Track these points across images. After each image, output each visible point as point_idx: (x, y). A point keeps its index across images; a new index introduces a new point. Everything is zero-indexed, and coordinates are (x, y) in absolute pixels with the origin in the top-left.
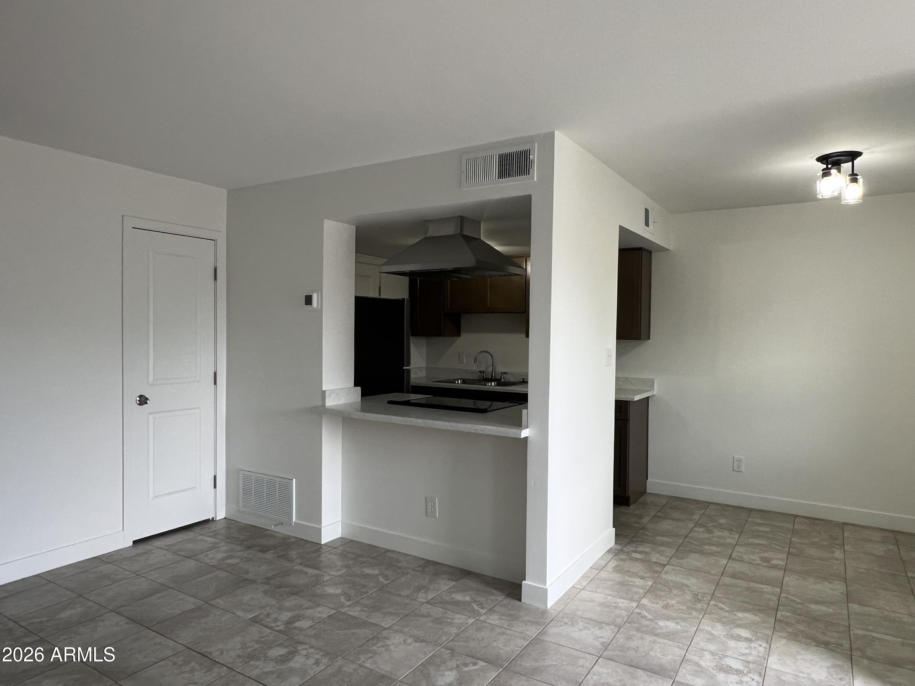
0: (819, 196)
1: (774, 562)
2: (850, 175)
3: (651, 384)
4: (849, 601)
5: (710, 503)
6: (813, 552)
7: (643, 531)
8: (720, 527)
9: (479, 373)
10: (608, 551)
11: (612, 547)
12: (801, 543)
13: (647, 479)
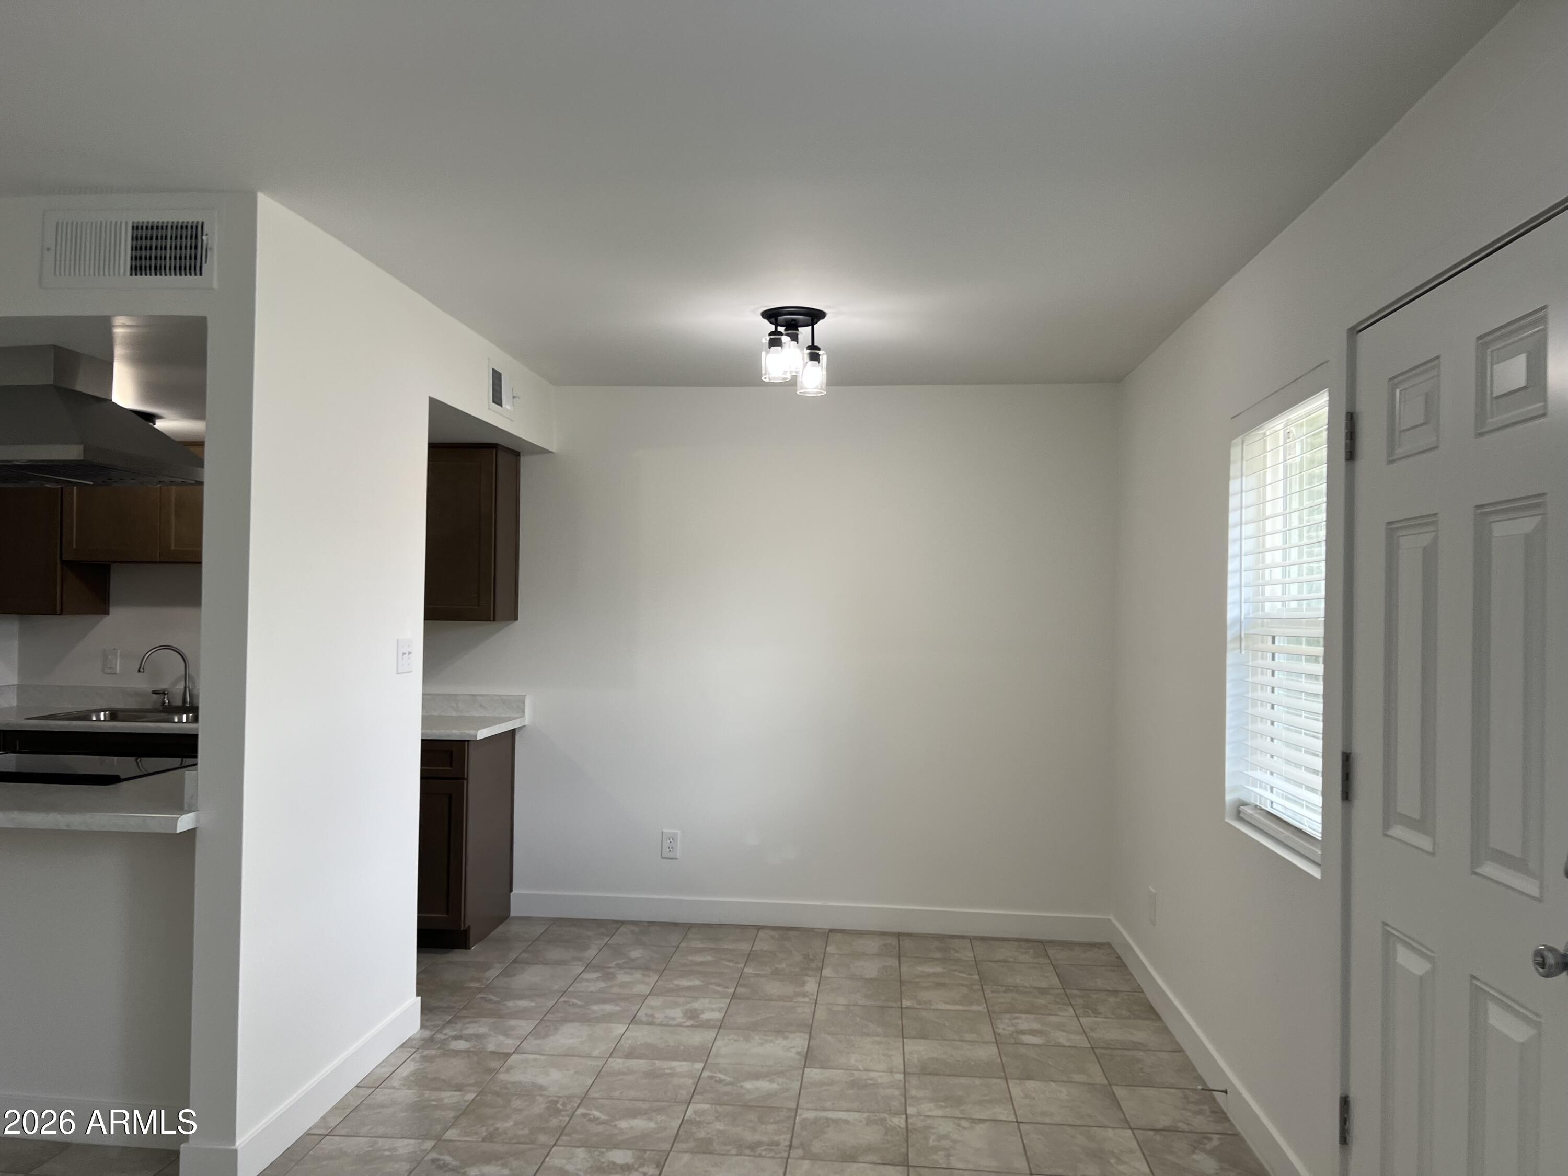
0: (765, 378)
1: (706, 1016)
2: (809, 348)
3: (518, 705)
4: (807, 1064)
5: (623, 923)
6: (774, 988)
7: (482, 995)
8: (632, 965)
9: (154, 695)
10: (402, 1046)
11: (414, 1035)
12: (758, 975)
13: (511, 890)
